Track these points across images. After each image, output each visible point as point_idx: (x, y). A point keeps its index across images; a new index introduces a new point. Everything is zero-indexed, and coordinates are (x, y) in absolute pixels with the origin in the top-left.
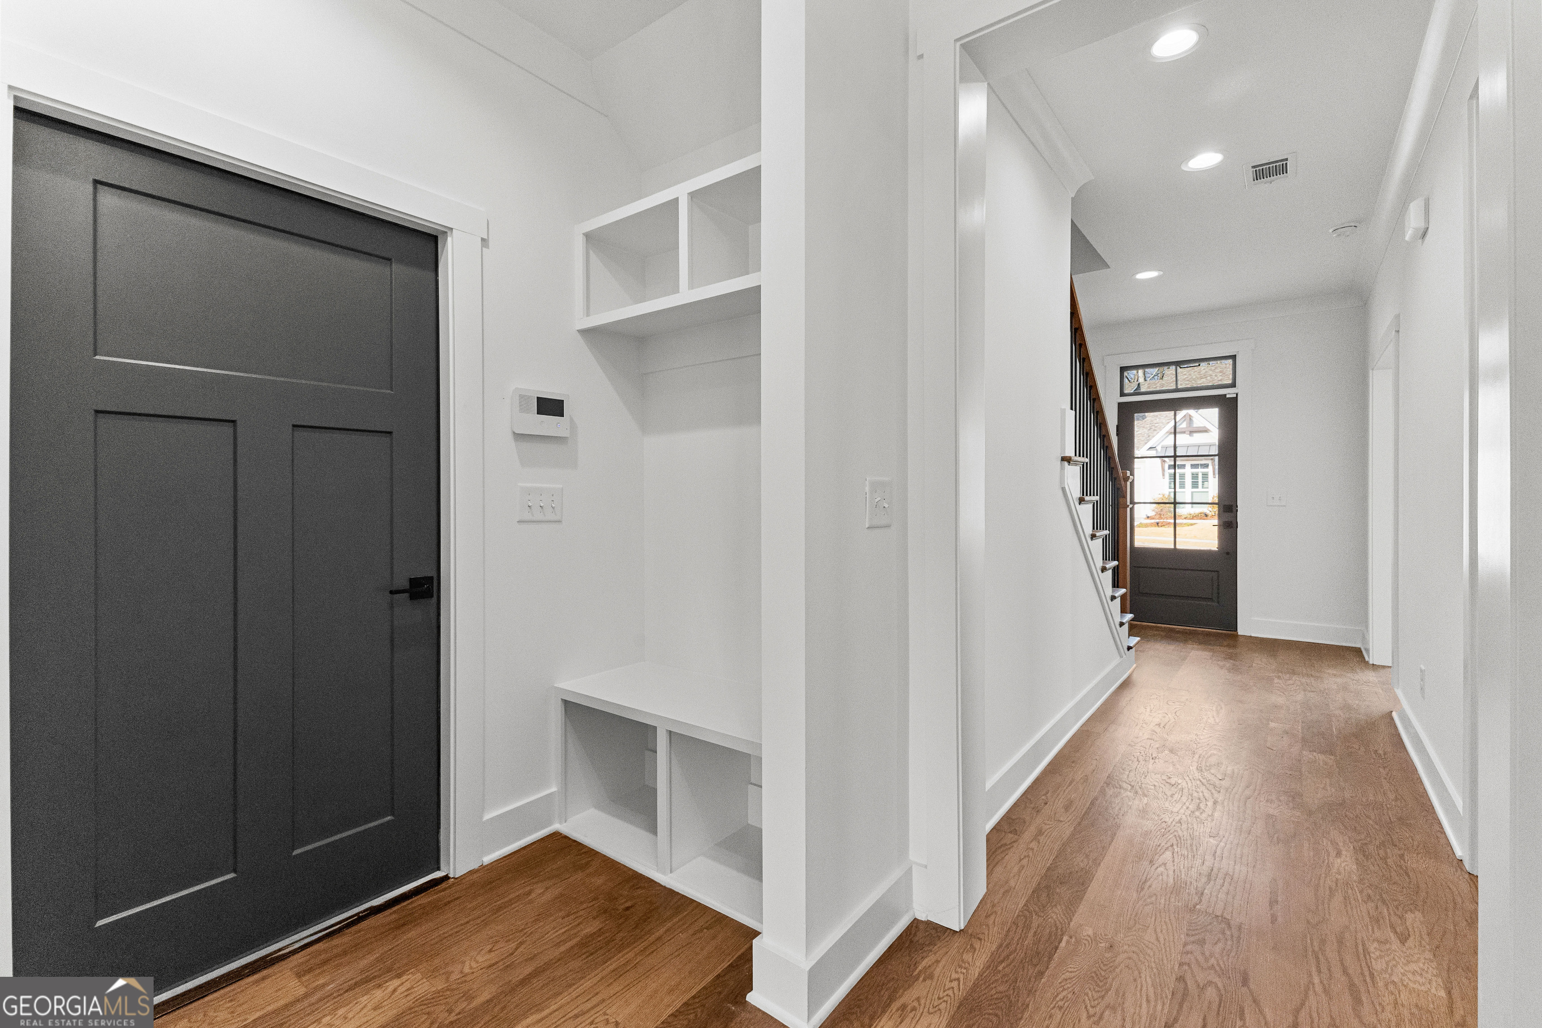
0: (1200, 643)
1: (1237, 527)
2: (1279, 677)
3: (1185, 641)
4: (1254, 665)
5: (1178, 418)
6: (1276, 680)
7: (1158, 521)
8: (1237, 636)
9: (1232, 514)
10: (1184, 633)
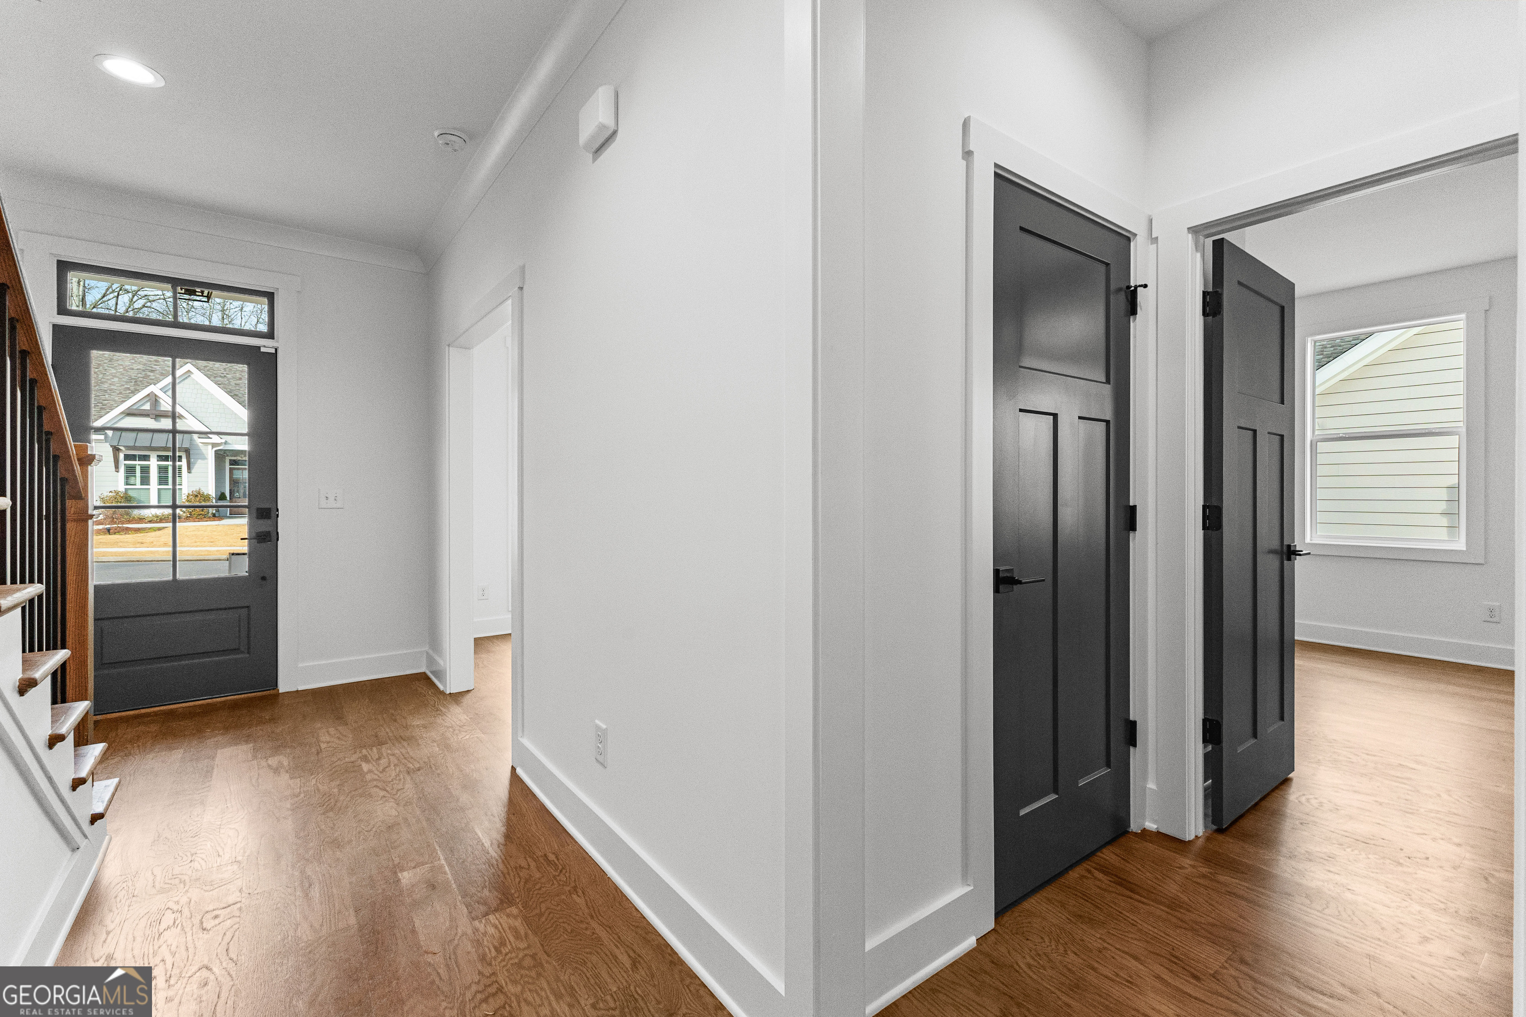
0: (226, 729)
1: (278, 539)
2: (365, 759)
3: (199, 733)
4: (323, 746)
5: (179, 373)
6: (365, 767)
7: (108, 526)
8: (278, 695)
9: (269, 522)
10: (191, 714)
